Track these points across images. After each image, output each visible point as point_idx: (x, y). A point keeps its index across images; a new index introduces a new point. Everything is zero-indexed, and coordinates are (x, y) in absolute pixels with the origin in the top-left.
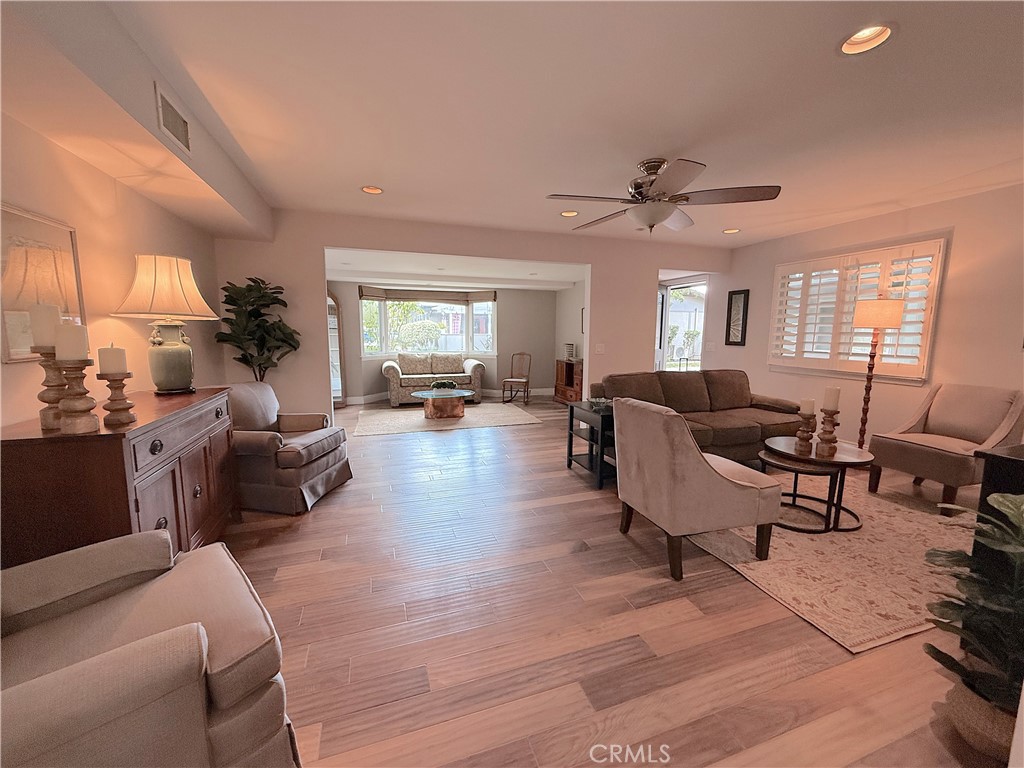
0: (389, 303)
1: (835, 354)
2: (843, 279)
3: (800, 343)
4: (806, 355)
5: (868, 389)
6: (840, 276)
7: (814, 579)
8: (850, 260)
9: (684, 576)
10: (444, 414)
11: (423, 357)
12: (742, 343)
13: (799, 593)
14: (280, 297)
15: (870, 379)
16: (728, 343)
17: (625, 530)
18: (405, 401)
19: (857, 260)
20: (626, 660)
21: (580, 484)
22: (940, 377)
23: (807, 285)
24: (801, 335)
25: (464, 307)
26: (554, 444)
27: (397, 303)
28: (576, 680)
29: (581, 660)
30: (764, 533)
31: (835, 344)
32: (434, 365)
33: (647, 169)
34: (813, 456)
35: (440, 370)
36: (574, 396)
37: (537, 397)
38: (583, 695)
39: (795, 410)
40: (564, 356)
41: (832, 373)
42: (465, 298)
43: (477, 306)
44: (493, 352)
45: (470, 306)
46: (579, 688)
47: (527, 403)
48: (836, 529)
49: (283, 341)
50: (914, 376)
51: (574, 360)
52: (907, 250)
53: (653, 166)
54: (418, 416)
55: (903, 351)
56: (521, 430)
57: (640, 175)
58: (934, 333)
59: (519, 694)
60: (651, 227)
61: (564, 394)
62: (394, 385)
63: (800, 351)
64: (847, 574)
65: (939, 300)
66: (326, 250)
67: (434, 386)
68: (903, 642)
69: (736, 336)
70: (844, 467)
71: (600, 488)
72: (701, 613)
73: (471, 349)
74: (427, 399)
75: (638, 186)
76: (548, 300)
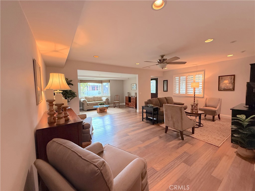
0: (81, 83)
1: (186, 93)
2: (187, 78)
3: (179, 91)
4: (180, 93)
5: (194, 99)
6: (186, 77)
7: (204, 136)
8: (188, 74)
9: (184, 139)
10: (102, 111)
11: (91, 97)
12: (167, 91)
13: (204, 139)
14: (71, 83)
15: (194, 97)
16: (164, 91)
17: (166, 132)
18: (89, 109)
19: (189, 75)
20: (187, 157)
21: (148, 124)
22: (206, 97)
23: (180, 79)
24: (179, 89)
25: (101, 84)
26: (135, 116)
27: (83, 83)
28: (182, 162)
29: (180, 158)
30: (193, 129)
31: (186, 91)
32: (94, 99)
33: (161, 57)
34: (194, 113)
35: (96, 100)
36: (131, 105)
37: (121, 105)
38: (185, 164)
39: (183, 104)
40: (127, 95)
41: (186, 96)
42: (101, 82)
43: (104, 84)
44: (109, 95)
45: (102, 84)
46: (184, 163)
47: (120, 107)
48: (200, 126)
49: (71, 95)
50: (201, 96)
51: (130, 96)
52: (198, 73)
53: (162, 56)
54: (95, 112)
55: (199, 92)
56: (123, 114)
57: (160, 58)
58: (204, 88)
59: (174, 167)
60: (162, 68)
61: (128, 104)
62: (85, 105)
63: (179, 92)
64: (208, 134)
65: (204, 82)
66: (78, 70)
67: (99, 105)
68: (223, 144)
69: (165, 89)
70: (200, 114)
71: (153, 124)
72: (191, 146)
73: (103, 94)
74: (98, 108)
75: (160, 60)
76: (122, 82)
